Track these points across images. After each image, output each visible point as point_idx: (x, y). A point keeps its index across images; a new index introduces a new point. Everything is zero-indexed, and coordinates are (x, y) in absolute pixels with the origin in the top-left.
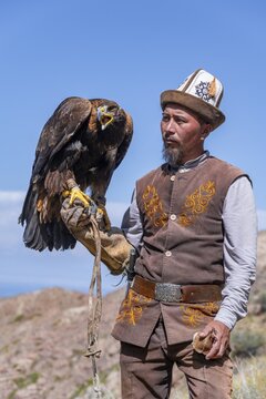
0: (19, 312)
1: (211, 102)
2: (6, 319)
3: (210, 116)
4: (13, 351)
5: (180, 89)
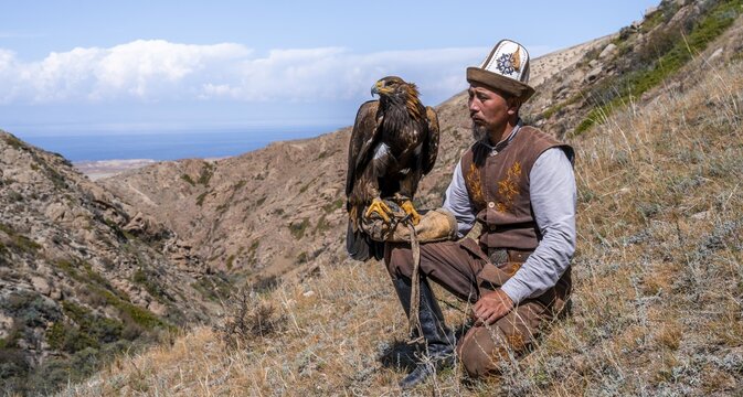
0: (323, 150)
1: (515, 76)
2: (312, 157)
3: (513, 91)
4: (320, 183)
5: (480, 67)
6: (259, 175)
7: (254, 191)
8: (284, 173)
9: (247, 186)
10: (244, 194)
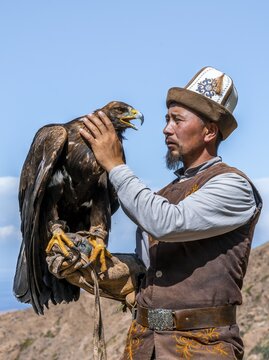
6: (49, 332)
7: (42, 351)
8: (78, 329)
9: (35, 344)
10: (31, 354)
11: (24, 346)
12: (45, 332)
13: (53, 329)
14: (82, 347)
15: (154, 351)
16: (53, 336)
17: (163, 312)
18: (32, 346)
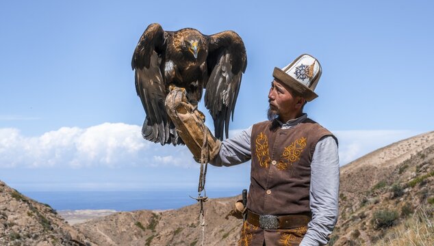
6: (192, 224)
7: (188, 236)
8: (211, 223)
9: (183, 231)
10: (181, 238)
11: (176, 232)
12: (190, 224)
13: (195, 222)
14: (213, 234)
15: (264, 242)
16: (195, 227)
17: (270, 216)
18: (182, 232)
